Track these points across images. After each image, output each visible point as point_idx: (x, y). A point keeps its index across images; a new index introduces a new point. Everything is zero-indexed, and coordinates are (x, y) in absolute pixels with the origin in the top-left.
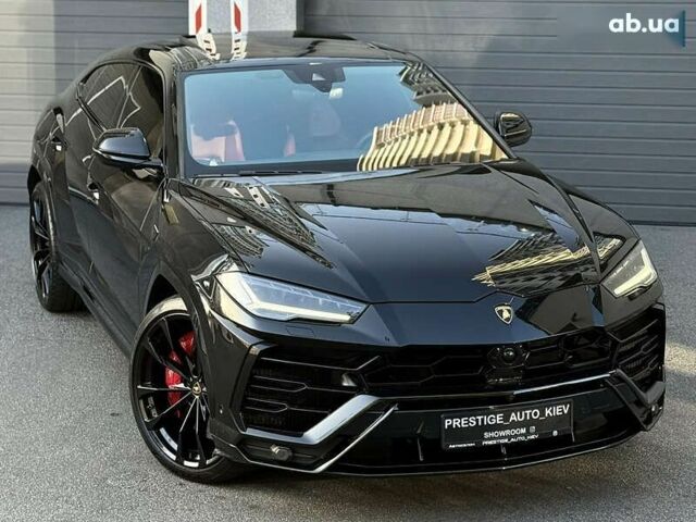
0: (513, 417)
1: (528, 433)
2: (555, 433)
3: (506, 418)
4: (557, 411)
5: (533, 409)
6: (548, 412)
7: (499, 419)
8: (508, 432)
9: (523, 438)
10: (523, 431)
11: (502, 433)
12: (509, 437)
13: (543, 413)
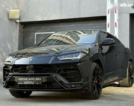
0: (29, 79)
1: (32, 83)
2: (37, 84)
3: (28, 79)
4: (38, 79)
5: (33, 78)
6: (36, 79)
7: (27, 79)
8: (28, 82)
9: (31, 84)
10: (31, 82)
11: (27, 82)
12: (28, 83)
13: (35, 79)
